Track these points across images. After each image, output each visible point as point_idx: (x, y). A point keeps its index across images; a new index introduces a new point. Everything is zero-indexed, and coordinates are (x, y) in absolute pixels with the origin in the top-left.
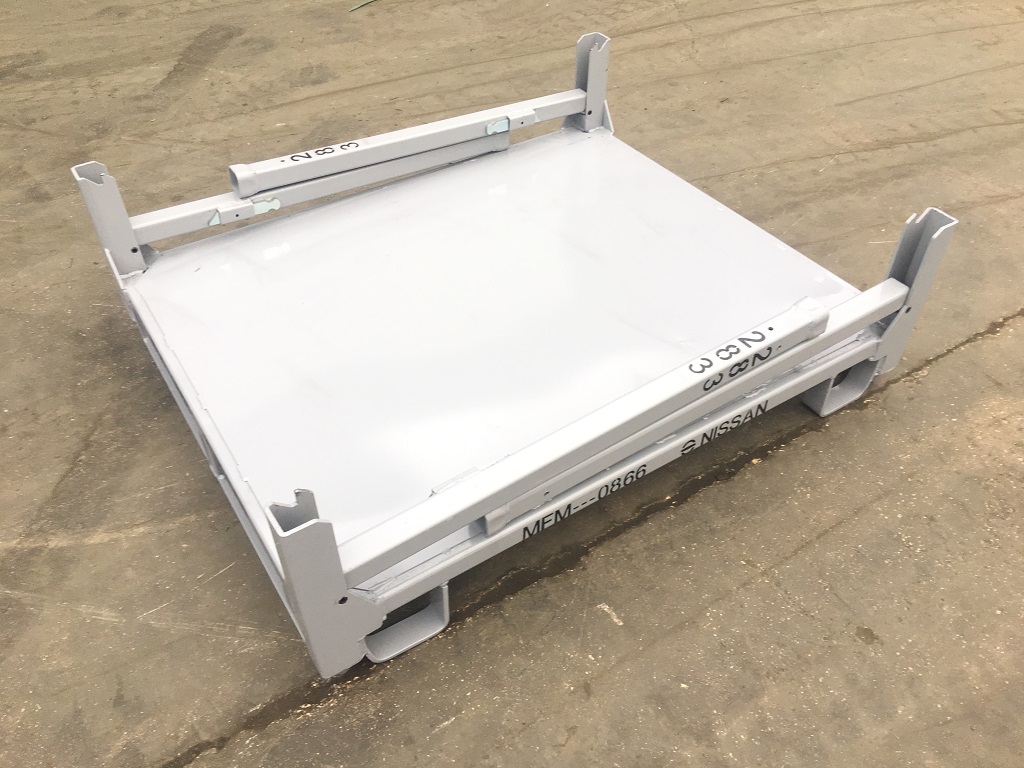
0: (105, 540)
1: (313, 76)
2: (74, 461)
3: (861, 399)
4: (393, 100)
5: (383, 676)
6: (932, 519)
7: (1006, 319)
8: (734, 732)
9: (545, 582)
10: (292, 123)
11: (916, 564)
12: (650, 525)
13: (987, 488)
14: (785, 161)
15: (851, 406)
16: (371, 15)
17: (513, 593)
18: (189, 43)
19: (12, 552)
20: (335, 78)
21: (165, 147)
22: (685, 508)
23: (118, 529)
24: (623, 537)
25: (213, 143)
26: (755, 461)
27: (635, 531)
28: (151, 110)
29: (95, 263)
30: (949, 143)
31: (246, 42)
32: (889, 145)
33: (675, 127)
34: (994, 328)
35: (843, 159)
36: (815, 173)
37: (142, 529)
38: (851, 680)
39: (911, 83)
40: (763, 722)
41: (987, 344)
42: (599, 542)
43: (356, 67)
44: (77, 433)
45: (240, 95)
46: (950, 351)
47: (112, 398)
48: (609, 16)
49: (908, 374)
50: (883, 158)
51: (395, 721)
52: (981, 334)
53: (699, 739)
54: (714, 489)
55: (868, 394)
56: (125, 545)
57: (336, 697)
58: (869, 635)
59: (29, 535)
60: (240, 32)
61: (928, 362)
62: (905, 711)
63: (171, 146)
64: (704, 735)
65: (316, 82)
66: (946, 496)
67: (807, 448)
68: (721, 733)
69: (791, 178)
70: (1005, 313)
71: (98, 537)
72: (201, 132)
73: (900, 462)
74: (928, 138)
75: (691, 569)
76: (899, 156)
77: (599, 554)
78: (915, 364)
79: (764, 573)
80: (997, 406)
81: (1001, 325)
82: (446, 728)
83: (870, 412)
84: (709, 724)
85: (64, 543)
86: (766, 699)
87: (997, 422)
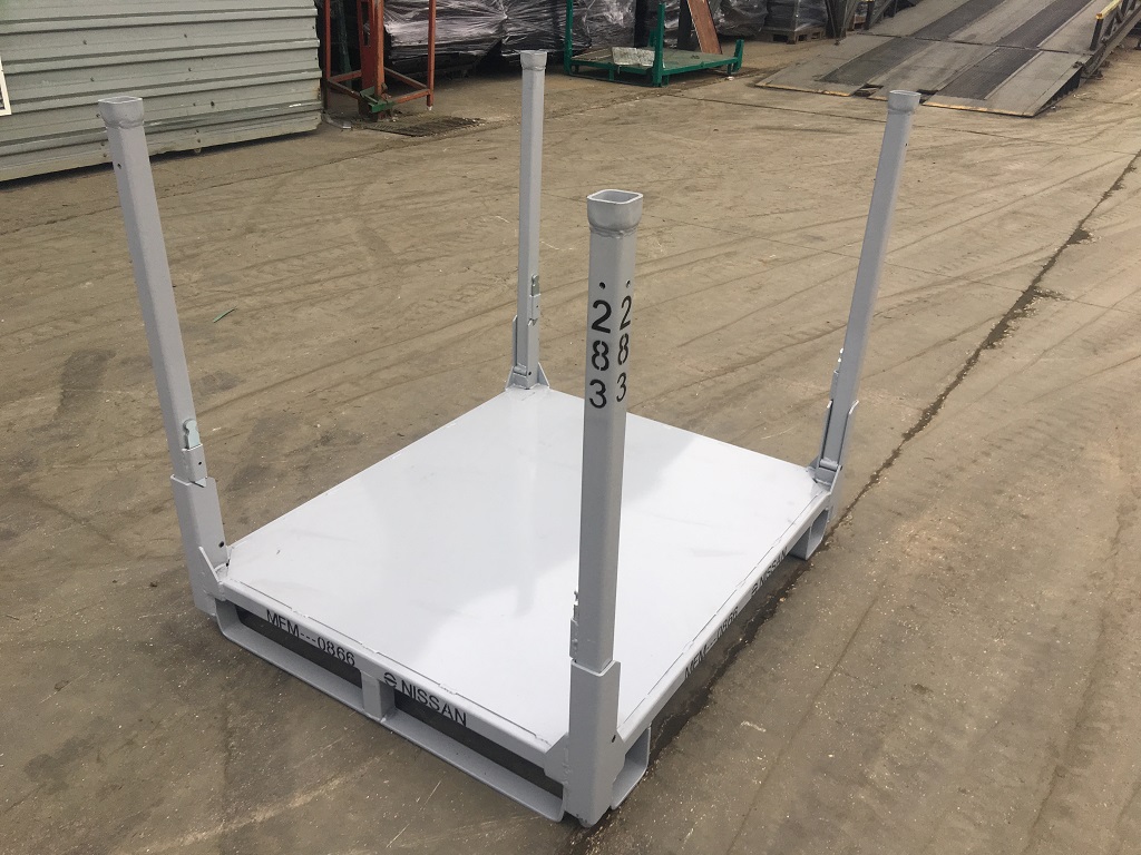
0: (309, 799)
1: (219, 383)
2: (226, 747)
3: (823, 542)
4: (312, 393)
5: (621, 819)
6: (912, 607)
7: (878, 472)
8: (879, 772)
9: (694, 719)
10: (228, 426)
11: (920, 637)
12: (739, 661)
13: (932, 580)
14: (668, 391)
15: (818, 549)
16: (237, 323)
17: (677, 734)
18: (61, 370)
19: (224, 836)
20: (243, 381)
21: (110, 468)
22: (756, 643)
23: (315, 787)
24: (728, 673)
25: (159, 455)
26: (781, 600)
27: (732, 667)
28: (66, 437)
29: (114, 582)
30: (770, 362)
31: (124, 362)
32: (733, 369)
33: (569, 379)
34: (874, 479)
35: (709, 383)
36: (694, 396)
37: (337, 782)
38: (928, 718)
39: (719, 323)
40: (892, 761)
41: (876, 490)
42: (713, 682)
43: (256, 370)
44: (210, 726)
45: (154, 410)
46: (857, 500)
47: (223, 688)
48: (458, 300)
49: (841, 520)
50: (733, 380)
51: (651, 845)
52: (870, 485)
53: (862, 785)
54: (768, 625)
55: (825, 539)
56: (331, 798)
57: (595, 845)
58: (921, 689)
59: (229, 819)
60: (111, 354)
61: (849, 510)
62: (970, 726)
63: (115, 466)
64: (863, 781)
65: (225, 388)
66: (911, 590)
67: (809, 582)
68: (873, 776)
69: (680, 404)
70: (875, 468)
71: (299, 801)
72: (139, 448)
73: (871, 578)
74: (756, 360)
75: (787, 682)
76: (743, 376)
77: (719, 690)
78: (842, 513)
79: (834, 670)
80: (905, 528)
81: (877, 476)
82: (691, 836)
83: (833, 550)
84: (861, 773)
85: (270, 814)
86: (886, 746)
87: (912, 538)
